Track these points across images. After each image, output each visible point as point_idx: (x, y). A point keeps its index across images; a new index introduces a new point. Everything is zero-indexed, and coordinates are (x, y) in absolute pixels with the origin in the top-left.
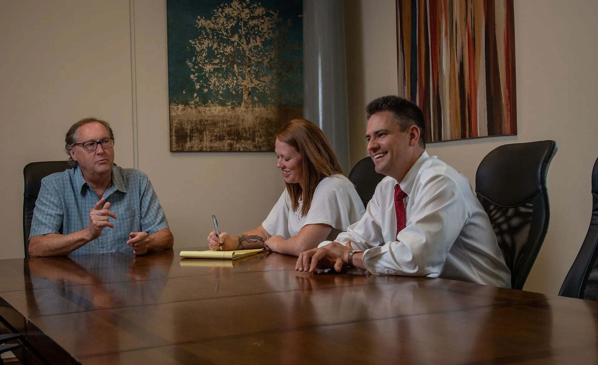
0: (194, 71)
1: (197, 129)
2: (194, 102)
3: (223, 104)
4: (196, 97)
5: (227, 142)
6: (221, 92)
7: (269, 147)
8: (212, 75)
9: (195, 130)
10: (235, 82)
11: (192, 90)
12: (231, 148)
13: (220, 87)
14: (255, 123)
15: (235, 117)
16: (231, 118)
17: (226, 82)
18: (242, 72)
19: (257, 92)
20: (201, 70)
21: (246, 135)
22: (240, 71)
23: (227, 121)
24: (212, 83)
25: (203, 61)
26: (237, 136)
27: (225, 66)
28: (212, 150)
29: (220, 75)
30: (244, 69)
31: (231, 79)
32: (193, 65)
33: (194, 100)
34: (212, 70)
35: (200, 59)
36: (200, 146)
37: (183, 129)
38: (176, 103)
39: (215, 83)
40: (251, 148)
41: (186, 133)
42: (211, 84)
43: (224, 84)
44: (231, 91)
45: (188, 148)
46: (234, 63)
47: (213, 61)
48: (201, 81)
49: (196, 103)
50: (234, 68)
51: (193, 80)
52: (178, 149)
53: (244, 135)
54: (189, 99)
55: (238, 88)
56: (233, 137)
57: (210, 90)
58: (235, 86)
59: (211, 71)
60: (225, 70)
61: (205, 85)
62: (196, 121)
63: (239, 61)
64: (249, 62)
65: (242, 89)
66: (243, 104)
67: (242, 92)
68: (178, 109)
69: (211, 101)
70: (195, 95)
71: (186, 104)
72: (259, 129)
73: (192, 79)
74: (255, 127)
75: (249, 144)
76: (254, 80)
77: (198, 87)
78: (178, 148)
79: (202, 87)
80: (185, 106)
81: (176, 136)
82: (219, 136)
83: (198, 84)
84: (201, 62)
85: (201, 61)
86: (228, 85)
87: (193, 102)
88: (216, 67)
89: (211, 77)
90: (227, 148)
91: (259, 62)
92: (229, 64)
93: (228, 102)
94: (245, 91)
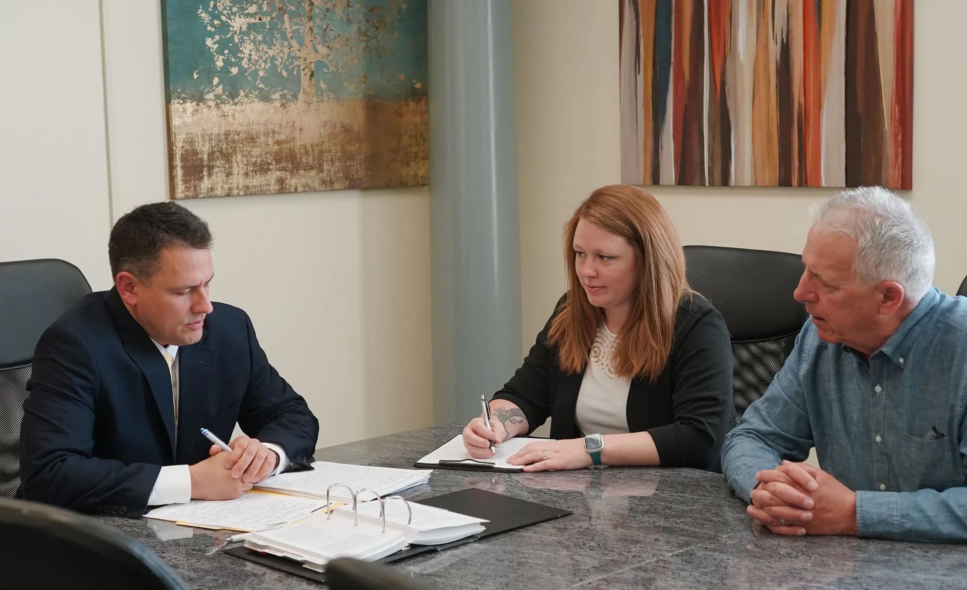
0: (213, 30)
1: (221, 151)
2: (215, 95)
3: (265, 98)
4: (217, 86)
5: (274, 175)
6: (261, 73)
7: (347, 183)
8: (245, 38)
9: (218, 154)
10: (286, 50)
11: (210, 72)
12: (281, 187)
13: (260, 62)
14: (322, 135)
15: (287, 123)
16: (281, 126)
17: (271, 52)
18: (297, 31)
19: (325, 70)
20: (224, 28)
21: (306, 159)
22: (295, 28)
23: (274, 132)
24: (245, 56)
25: (228, 8)
26: (293, 164)
27: (269, 18)
28: (249, 192)
29: (260, 38)
30: (301, 25)
31: (279, 47)
32: (210, 18)
33: (214, 90)
34: (244, 28)
35: (223, 4)
36: (226, 187)
37: (195, 153)
38: (181, 99)
39: (250, 55)
40: (316, 184)
41: (202, 160)
42: (244, 58)
43: (267, 56)
44: (279, 70)
45: (205, 191)
46: (285, 12)
47: (247, 9)
48: (226, 52)
49: (217, 97)
50: (283, 22)
51: (211, 50)
52: (187, 193)
53: (304, 160)
54: (204, 89)
55: (292, 63)
56: (285, 164)
57: (242, 71)
58: (287, 60)
59: (243, 30)
60: (268, 27)
61: (233, 60)
62: (219, 135)
63: (293, 8)
64: (311, 11)
65: (299, 66)
66: (301, 96)
67: (299, 72)
68: (184, 111)
69: (244, 92)
70: (216, 81)
71: (199, 99)
72: (329, 146)
73: (210, 48)
74: (323, 143)
75: (312, 177)
76: (319, 47)
77: (220, 64)
78: (188, 191)
79: (226, 62)
80: (198, 105)
81: (183, 167)
82: (261, 165)
83: (221, 57)
84: (225, 12)
85: (225, 9)
86: (273, 58)
87: (211, 96)
88: (252, 21)
89: (243, 41)
90: (274, 187)
91: (328, 10)
92: (274, 15)
93: (274, 93)
94: (303, 70)
